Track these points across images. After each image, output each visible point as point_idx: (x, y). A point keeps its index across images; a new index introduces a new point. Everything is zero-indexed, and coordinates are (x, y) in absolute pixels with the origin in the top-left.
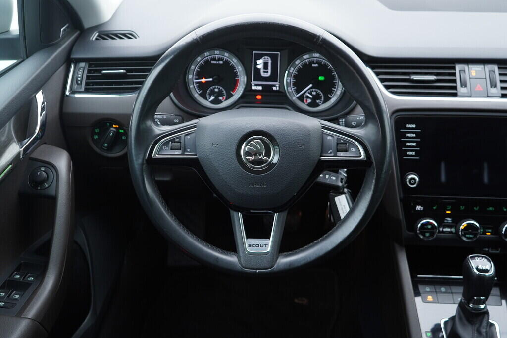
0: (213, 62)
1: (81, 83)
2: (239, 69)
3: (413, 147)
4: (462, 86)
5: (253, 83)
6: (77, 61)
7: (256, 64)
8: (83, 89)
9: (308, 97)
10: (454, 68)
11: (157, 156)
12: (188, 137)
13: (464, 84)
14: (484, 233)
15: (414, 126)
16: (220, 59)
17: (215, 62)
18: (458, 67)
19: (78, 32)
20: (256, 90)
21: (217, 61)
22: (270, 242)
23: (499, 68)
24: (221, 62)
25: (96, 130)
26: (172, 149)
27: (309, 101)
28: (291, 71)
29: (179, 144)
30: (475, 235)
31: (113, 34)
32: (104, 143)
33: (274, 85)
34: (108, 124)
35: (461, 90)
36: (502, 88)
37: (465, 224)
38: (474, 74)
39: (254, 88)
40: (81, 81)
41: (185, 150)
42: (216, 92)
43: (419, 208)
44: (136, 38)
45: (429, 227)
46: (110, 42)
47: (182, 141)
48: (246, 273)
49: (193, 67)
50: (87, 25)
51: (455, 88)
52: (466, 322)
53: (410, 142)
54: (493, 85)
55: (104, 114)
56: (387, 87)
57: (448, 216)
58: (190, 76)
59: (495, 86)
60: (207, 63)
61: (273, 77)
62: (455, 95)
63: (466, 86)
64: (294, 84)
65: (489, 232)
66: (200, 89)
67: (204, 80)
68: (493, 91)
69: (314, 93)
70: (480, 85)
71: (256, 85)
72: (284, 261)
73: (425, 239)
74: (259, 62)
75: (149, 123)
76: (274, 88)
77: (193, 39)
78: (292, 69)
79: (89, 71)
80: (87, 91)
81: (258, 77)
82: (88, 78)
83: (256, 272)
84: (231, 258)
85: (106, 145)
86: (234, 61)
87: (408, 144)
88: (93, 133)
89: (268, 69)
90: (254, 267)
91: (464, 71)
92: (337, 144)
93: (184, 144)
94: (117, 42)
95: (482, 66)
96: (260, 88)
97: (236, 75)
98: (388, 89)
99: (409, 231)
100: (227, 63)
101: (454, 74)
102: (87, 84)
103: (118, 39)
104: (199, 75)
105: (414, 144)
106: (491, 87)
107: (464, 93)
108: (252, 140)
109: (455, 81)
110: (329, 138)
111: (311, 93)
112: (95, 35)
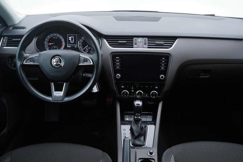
0: (53, 38)
1: (5, 44)
2: (63, 40)
3: (118, 65)
4: (135, 45)
5: (68, 45)
6: (4, 36)
7: (69, 39)
8: (5, 46)
9: (87, 50)
10: (133, 39)
11: (25, 63)
12: (36, 58)
13: (136, 44)
14: (145, 95)
15: (118, 58)
16: (56, 37)
17: (54, 38)
18: (134, 39)
19: (6, 27)
20: (69, 48)
21: (55, 37)
22: (62, 92)
23: (148, 39)
24: (56, 38)
25: (10, 60)
26: (30, 61)
27: (88, 51)
28: (81, 41)
29: (33, 60)
30: (141, 95)
31: (18, 28)
32: (12, 64)
33: (75, 46)
34: (14, 58)
35: (135, 46)
36: (148, 45)
37: (138, 92)
38: (139, 41)
39: (68, 47)
40: (5, 43)
41: (34, 62)
42: (55, 48)
43: (123, 87)
44: (25, 29)
45: (126, 93)
46: (16, 30)
47: (34, 59)
48: (54, 102)
49: (46, 39)
50: (9, 25)
51: (133, 45)
52: (135, 124)
53: (117, 63)
54: (145, 44)
55: (12, 54)
56: (110, 45)
57: (133, 89)
58: (45, 43)
59: (146, 45)
60: (52, 38)
61: (75, 43)
62: (133, 47)
63: (136, 45)
64: (82, 45)
65: (147, 95)
66: (49, 47)
67: (50, 44)
68: (145, 46)
69: (89, 49)
70: (141, 44)
71: (69, 46)
72: (67, 99)
73: (124, 97)
74: (70, 38)
75: (23, 52)
76: (75, 47)
77: (37, 26)
78: (81, 40)
79: (8, 40)
80: (7, 46)
81: (70, 43)
82: (7, 42)
83: (57, 102)
84: (50, 99)
85: (13, 65)
86: (61, 37)
87: (117, 64)
88: (9, 61)
89: (73, 40)
90: (57, 100)
91: (136, 40)
92: (84, 60)
93: (34, 60)
94: (19, 30)
95: (143, 38)
96: (70, 47)
97: (62, 42)
98: (111, 45)
99: (119, 95)
100: (58, 38)
101: (133, 41)
102: (7, 44)
103: (22, 29)
104: (49, 42)
105: (119, 64)
106: (145, 45)
107: (135, 47)
108: (56, 58)
109: (133, 43)
110: (82, 58)
111: (88, 49)
112: (11, 28)
